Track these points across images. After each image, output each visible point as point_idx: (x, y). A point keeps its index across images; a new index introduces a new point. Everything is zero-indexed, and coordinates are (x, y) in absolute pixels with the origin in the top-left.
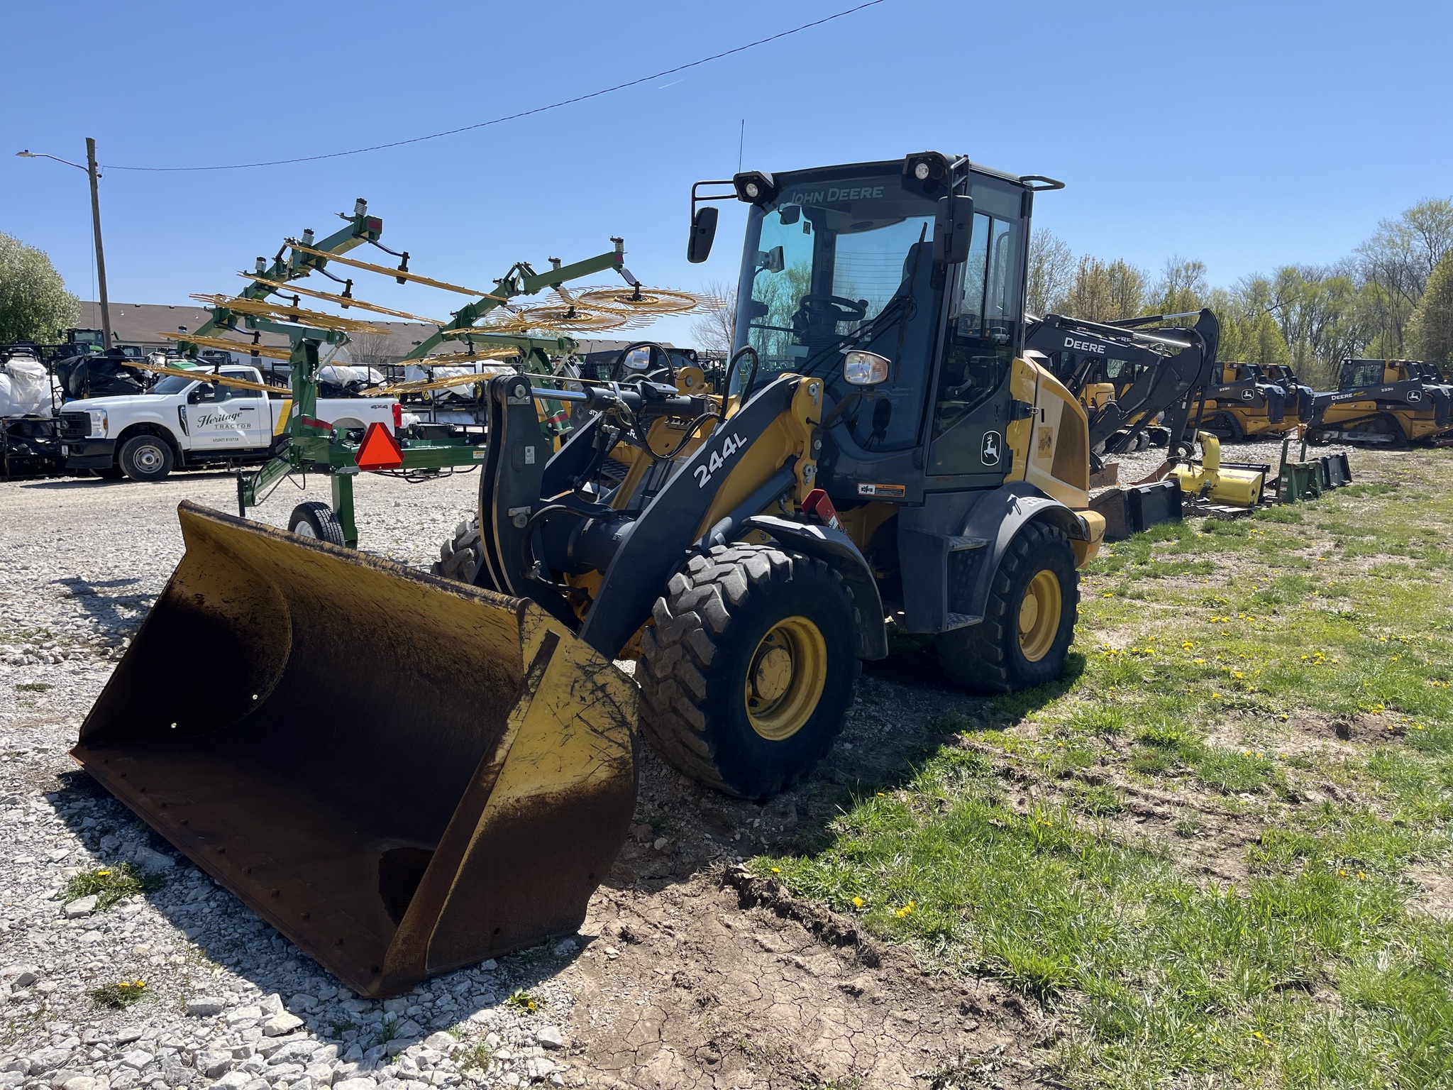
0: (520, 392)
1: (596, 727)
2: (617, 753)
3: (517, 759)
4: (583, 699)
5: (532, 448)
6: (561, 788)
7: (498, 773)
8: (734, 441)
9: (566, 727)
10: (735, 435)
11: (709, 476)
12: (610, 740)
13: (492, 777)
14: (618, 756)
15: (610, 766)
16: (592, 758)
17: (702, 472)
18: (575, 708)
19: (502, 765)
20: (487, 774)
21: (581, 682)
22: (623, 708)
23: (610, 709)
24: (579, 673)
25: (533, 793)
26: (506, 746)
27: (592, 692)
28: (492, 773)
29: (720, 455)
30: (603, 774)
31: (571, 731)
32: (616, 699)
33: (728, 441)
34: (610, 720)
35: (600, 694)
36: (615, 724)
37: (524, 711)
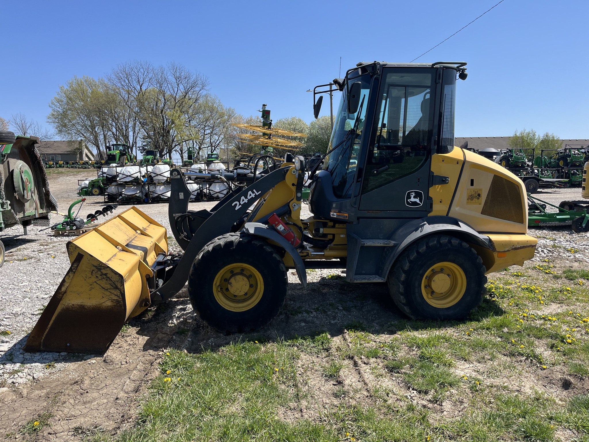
0: (175, 174)
1: (104, 287)
2: (116, 298)
3: (71, 291)
4: (97, 277)
5: (182, 193)
6: (91, 304)
7: (63, 295)
8: (253, 193)
9: (91, 285)
10: (254, 190)
11: (241, 206)
12: (111, 293)
13: (61, 295)
14: (115, 299)
15: (112, 301)
16: (103, 297)
17: (236, 204)
18: (94, 279)
19: (65, 292)
20: (60, 294)
21: (96, 271)
22: (116, 283)
23: (109, 282)
24: (94, 268)
25: (79, 304)
26: (66, 287)
27: (101, 275)
28: (61, 294)
29: (246, 198)
30: (109, 303)
31: (93, 286)
32: (112, 279)
33: (250, 192)
34: (110, 286)
35: (105, 277)
36: (112, 288)
37: (71, 277)
